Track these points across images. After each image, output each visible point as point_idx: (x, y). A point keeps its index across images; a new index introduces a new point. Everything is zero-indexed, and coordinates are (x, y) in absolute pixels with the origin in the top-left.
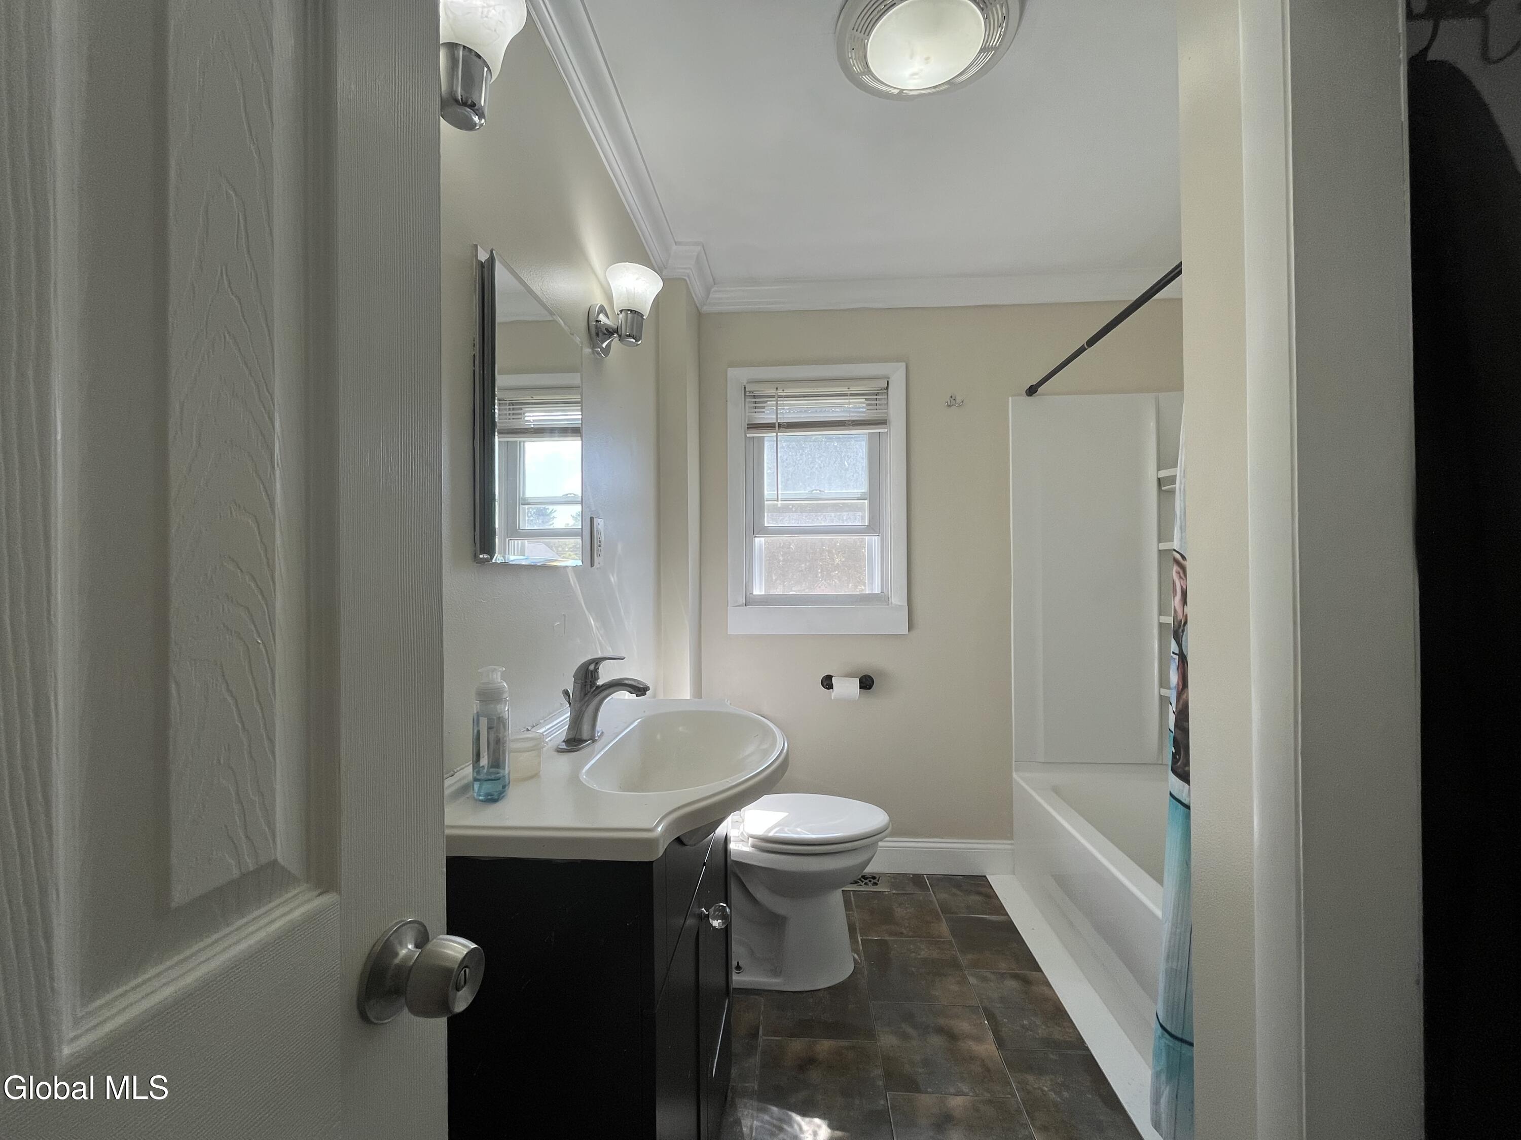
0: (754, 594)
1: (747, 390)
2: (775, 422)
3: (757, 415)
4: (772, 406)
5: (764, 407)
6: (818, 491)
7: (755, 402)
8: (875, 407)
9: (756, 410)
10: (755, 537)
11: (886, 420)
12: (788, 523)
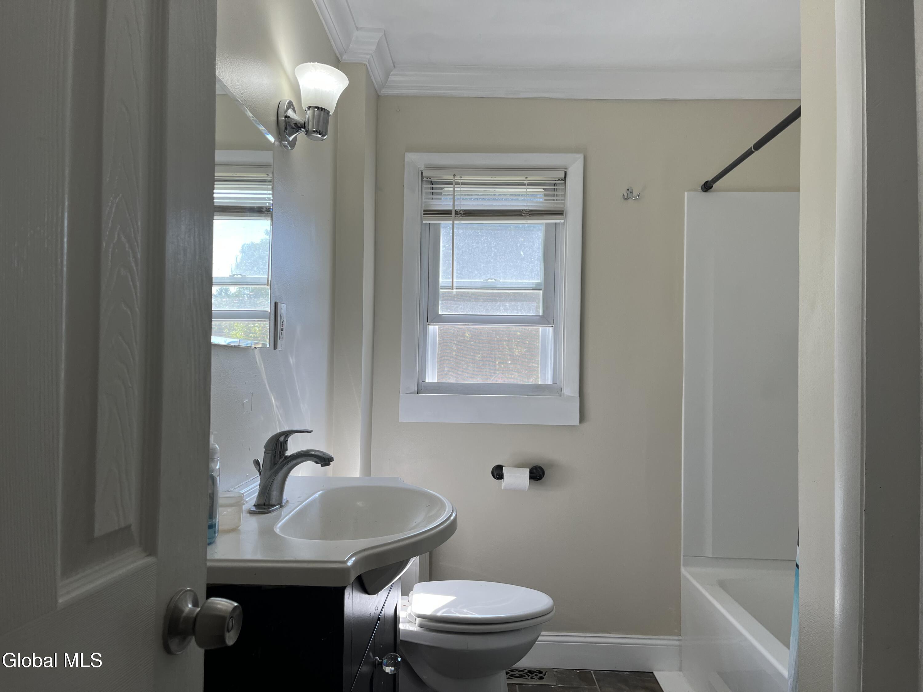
0: (427, 381)
1: (424, 175)
2: (451, 209)
3: (435, 202)
4: (448, 191)
5: (440, 194)
6: (493, 280)
7: (432, 188)
8: (553, 198)
9: (433, 197)
10: (429, 324)
11: (563, 211)
12: (462, 312)
